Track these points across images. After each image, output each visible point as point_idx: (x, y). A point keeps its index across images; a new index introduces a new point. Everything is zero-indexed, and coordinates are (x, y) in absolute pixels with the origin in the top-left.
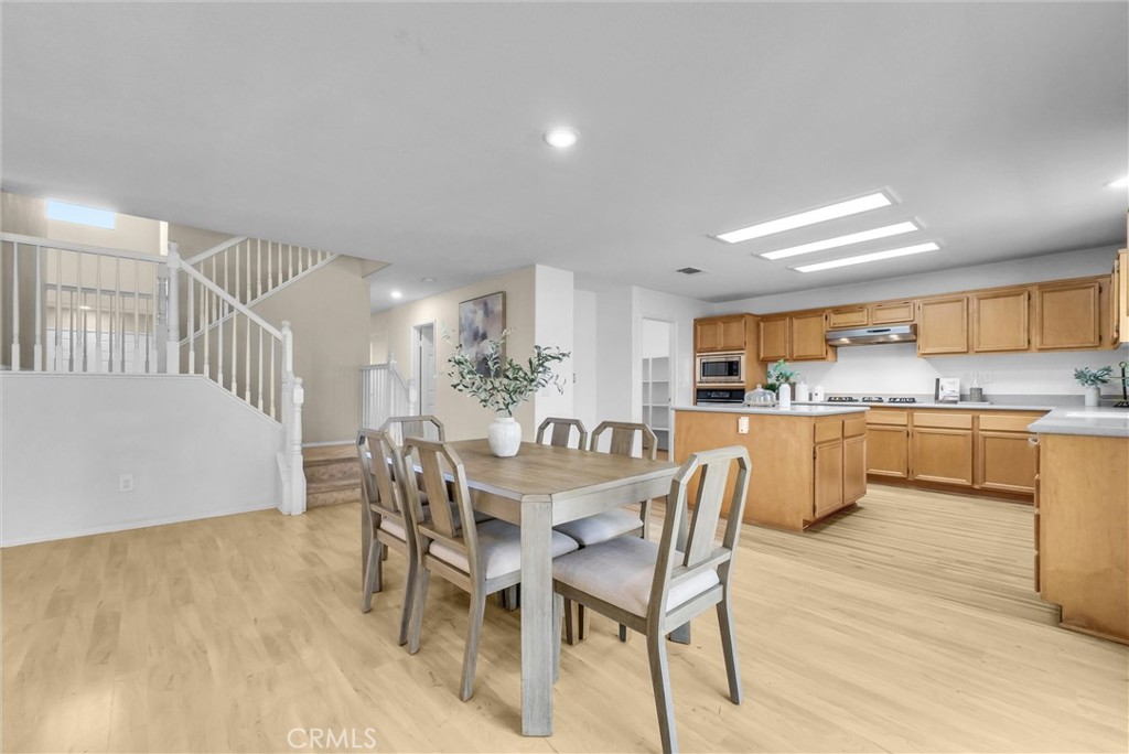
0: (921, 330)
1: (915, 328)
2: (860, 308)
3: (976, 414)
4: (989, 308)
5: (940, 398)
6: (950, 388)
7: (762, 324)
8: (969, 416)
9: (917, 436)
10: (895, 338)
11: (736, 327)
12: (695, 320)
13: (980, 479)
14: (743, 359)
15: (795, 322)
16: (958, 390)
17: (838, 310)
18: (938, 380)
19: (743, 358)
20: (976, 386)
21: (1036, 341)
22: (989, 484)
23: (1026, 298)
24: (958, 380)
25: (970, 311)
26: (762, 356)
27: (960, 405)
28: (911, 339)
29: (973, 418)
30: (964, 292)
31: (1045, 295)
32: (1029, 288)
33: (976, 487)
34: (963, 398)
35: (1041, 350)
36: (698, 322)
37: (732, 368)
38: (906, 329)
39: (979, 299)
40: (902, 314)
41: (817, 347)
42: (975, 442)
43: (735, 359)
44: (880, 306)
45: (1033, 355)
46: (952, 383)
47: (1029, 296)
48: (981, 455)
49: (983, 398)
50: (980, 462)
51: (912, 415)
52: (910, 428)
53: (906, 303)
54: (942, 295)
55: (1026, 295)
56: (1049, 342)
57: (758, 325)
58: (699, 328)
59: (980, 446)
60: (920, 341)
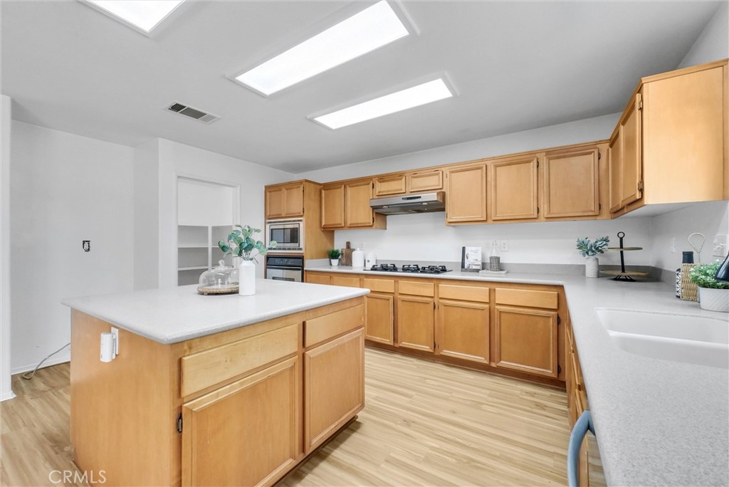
0: (448, 198)
1: (443, 195)
2: (398, 176)
3: (492, 286)
4: (504, 175)
5: (466, 266)
6: (474, 259)
7: (323, 192)
8: (486, 289)
9: (442, 308)
11: (297, 194)
12: (266, 187)
13: (496, 356)
14: (302, 227)
15: (349, 190)
16: (480, 259)
17: (382, 179)
18: (464, 248)
19: (302, 225)
20: (494, 255)
21: (544, 211)
22: (504, 364)
23: (536, 164)
24: (480, 248)
25: (489, 179)
26: (323, 224)
28: (440, 207)
29: (490, 290)
30: (483, 160)
31: (551, 161)
32: (538, 155)
33: (493, 365)
35: (548, 219)
36: (271, 189)
37: (294, 236)
38: (436, 197)
39: (496, 166)
40: (433, 182)
41: (366, 216)
42: (492, 316)
43: (296, 226)
44: (415, 174)
45: (542, 224)
46: (476, 252)
47: (538, 162)
48: (496, 331)
49: (500, 269)
50: (496, 339)
51: (438, 286)
52: (436, 300)
53: (435, 171)
54: (465, 163)
55: (535, 161)
56: (556, 211)
57: (320, 193)
58: (268, 194)
59: (497, 321)
60: (448, 209)
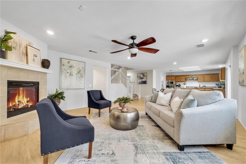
0: (198, 79)
2: (190, 75)
3: (205, 89)
4: (206, 76)
6: (201, 86)
10: (195, 79)
11: (173, 77)
15: (181, 77)
17: (187, 75)
19: (174, 81)
20: (204, 85)
23: (210, 75)
25: (204, 77)
26: (176, 81)
27: (203, 88)
28: (197, 80)
30: (203, 74)
34: (203, 87)
35: (212, 81)
36: (167, 76)
37: (172, 83)
38: (196, 78)
40: (196, 76)
41: (184, 80)
44: (193, 75)
49: (205, 87)
51: (197, 89)
53: (196, 75)
54: (200, 74)
57: (176, 77)
60: (198, 80)
